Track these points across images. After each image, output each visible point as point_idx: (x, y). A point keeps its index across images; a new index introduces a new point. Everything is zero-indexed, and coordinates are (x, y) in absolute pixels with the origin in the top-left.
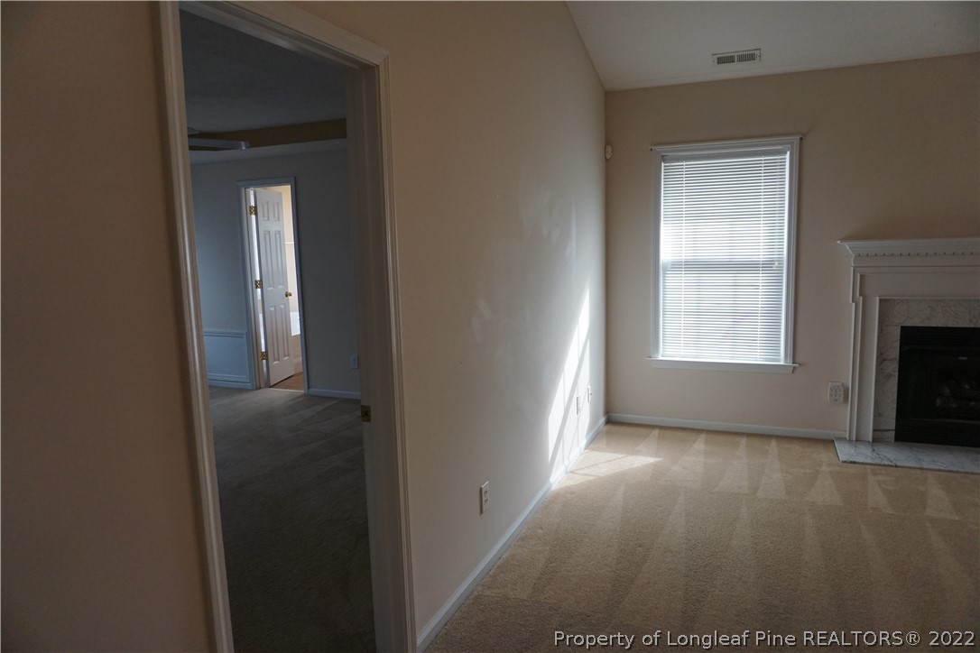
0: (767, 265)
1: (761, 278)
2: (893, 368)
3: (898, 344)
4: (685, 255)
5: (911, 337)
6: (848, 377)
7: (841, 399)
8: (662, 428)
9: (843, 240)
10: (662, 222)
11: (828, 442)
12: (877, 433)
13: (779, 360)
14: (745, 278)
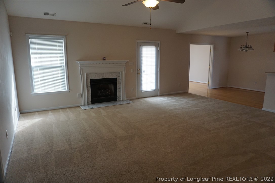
0: (61, 67)
1: (59, 70)
2: (90, 88)
3: (90, 83)
4: (38, 65)
5: (93, 81)
6: (81, 92)
7: (80, 97)
8: (38, 112)
9: (77, 61)
10: (31, 56)
11: (79, 107)
12: (89, 103)
13: (66, 90)
14: (55, 70)
